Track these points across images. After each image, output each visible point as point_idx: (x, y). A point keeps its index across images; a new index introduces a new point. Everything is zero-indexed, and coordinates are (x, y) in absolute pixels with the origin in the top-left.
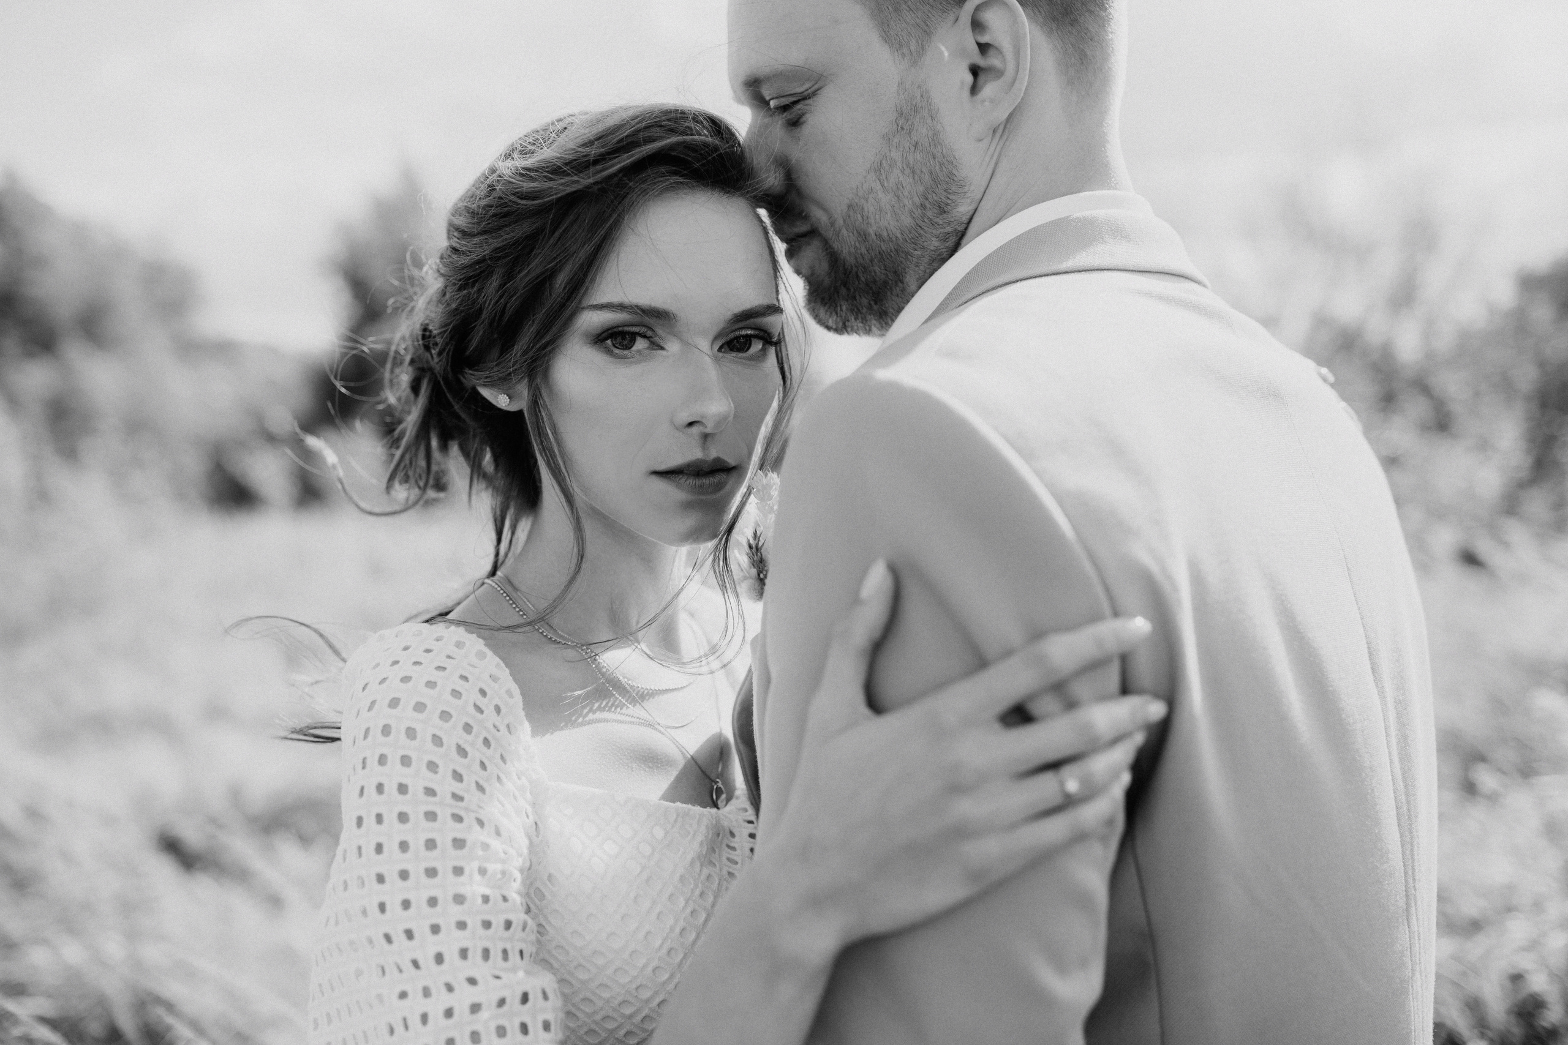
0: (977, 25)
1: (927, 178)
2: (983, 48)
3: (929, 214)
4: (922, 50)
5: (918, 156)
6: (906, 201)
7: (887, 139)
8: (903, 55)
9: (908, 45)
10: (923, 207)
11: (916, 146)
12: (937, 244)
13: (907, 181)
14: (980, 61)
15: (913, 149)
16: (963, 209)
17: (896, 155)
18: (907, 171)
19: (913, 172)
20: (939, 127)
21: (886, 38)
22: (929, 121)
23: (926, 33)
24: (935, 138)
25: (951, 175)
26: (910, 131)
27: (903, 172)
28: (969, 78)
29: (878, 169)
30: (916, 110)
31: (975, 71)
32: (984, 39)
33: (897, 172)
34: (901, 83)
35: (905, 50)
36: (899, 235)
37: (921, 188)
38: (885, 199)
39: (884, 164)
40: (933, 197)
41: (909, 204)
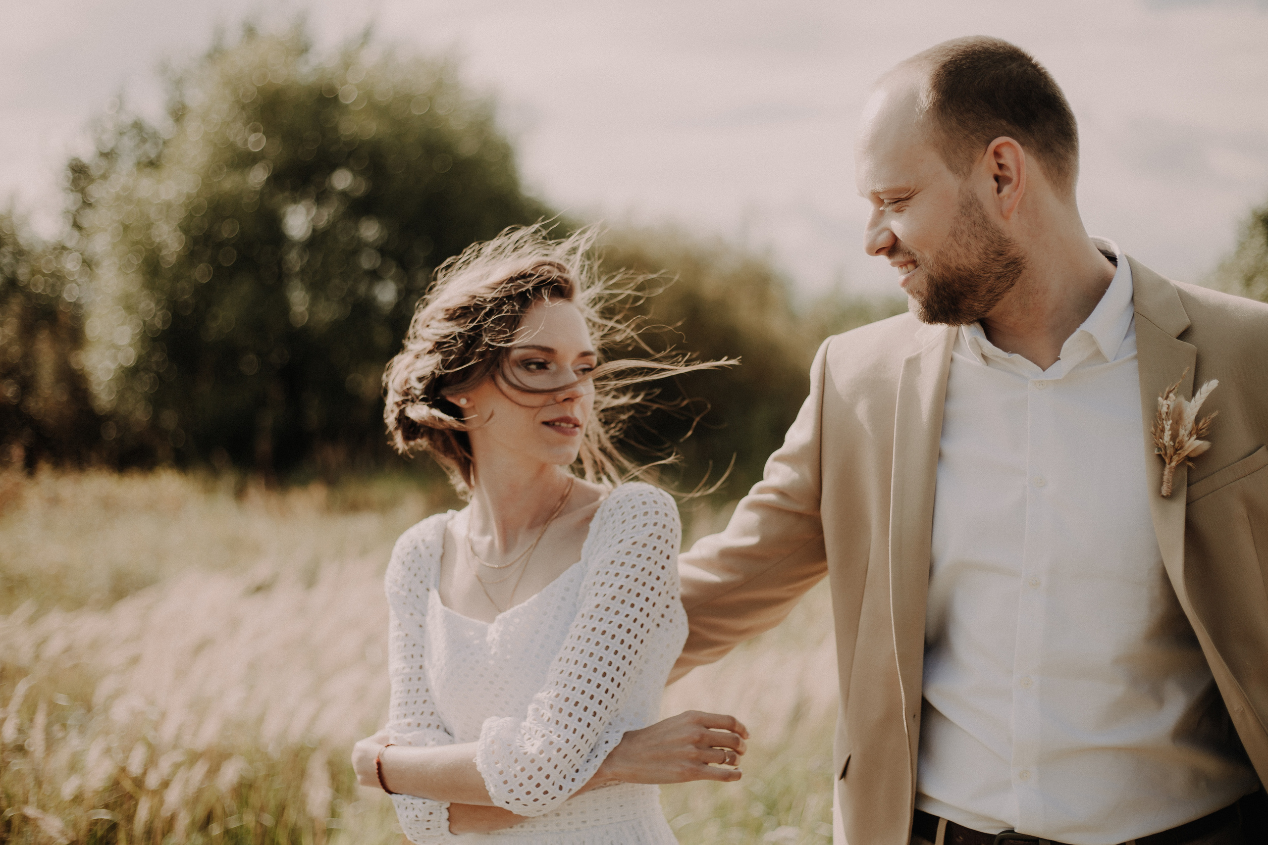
2: (1001, 166)
4: (970, 171)
5: (978, 228)
6: (973, 251)
8: (960, 175)
9: (962, 169)
13: (972, 241)
14: (999, 173)
15: (973, 225)
19: (976, 237)
20: (985, 213)
21: (951, 168)
22: (979, 210)
23: (971, 161)
27: (969, 236)
28: (995, 185)
29: (954, 234)
30: (971, 204)
31: (997, 178)
32: (1001, 162)
34: (960, 190)
35: (961, 173)
38: (961, 251)
41: (976, 253)
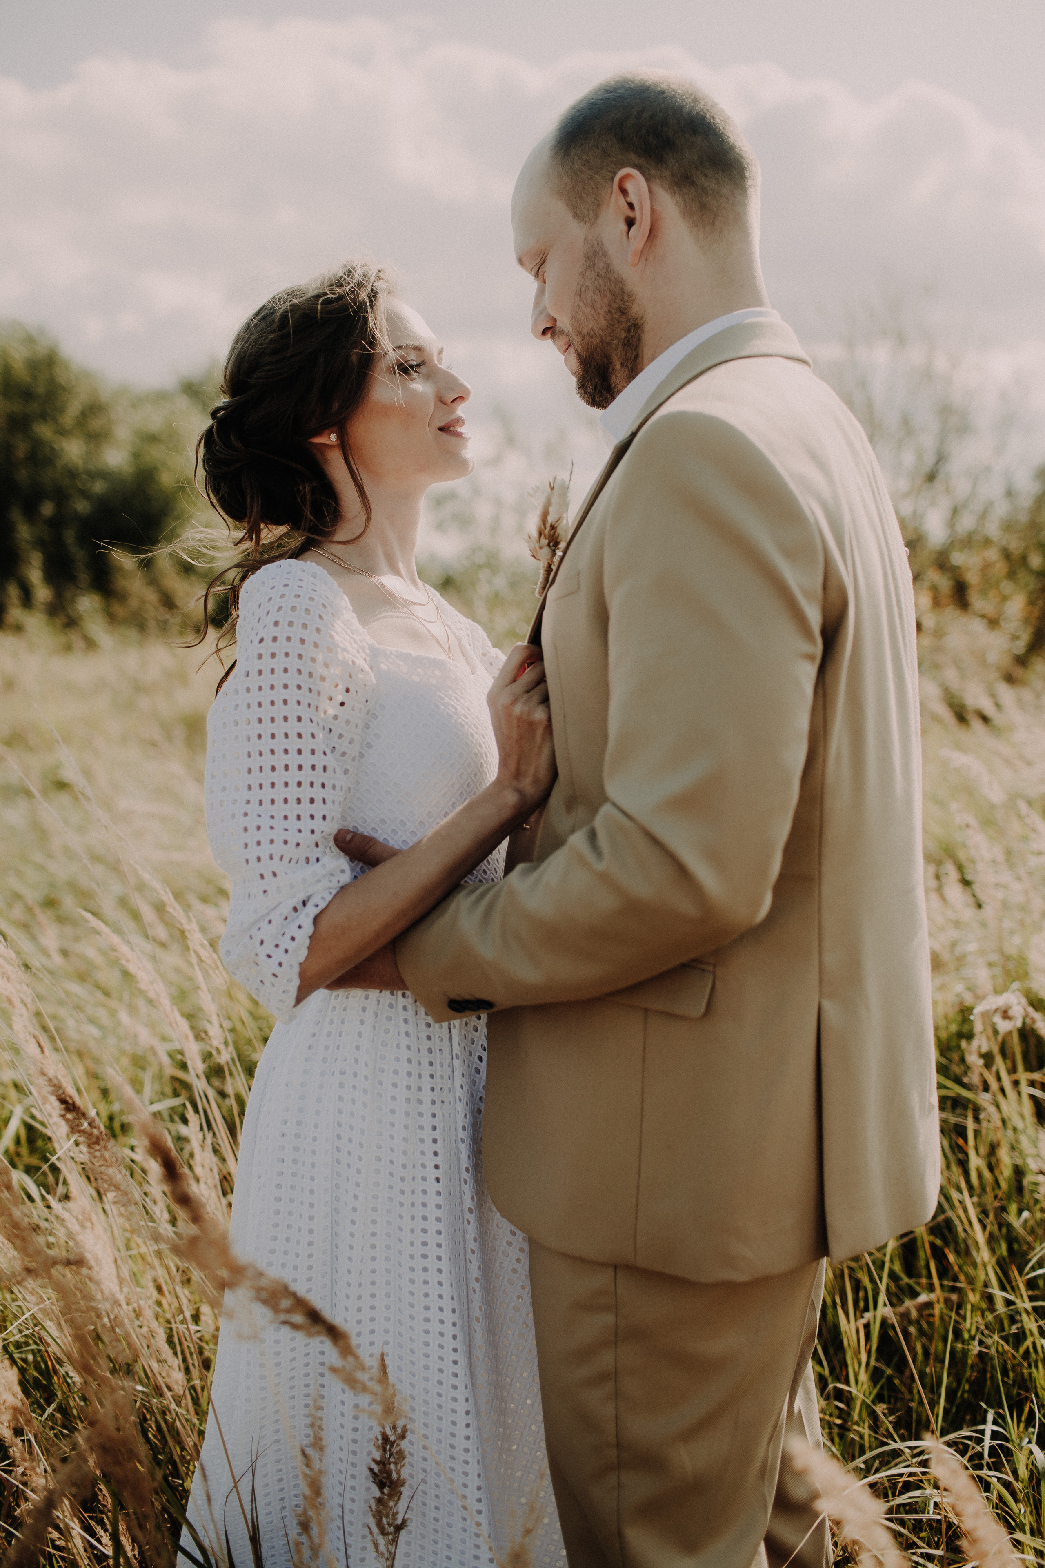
0: (623, 191)
1: (608, 294)
2: (630, 206)
3: (616, 316)
4: (596, 216)
5: (601, 281)
6: (600, 311)
7: (582, 275)
8: (586, 223)
9: (588, 215)
11: (599, 276)
13: (598, 298)
14: (630, 214)
15: (598, 278)
17: (588, 283)
18: (598, 292)
19: (600, 292)
20: (610, 261)
21: (576, 216)
22: (604, 258)
23: (598, 205)
24: (608, 267)
25: (623, 290)
26: (595, 267)
27: (595, 292)
28: (624, 227)
29: (581, 293)
30: (595, 253)
31: (628, 221)
32: (629, 200)
33: (591, 293)
34: (585, 239)
35: (587, 219)
36: (601, 332)
37: (606, 301)
39: (583, 290)
40: (614, 306)
41: (602, 312)
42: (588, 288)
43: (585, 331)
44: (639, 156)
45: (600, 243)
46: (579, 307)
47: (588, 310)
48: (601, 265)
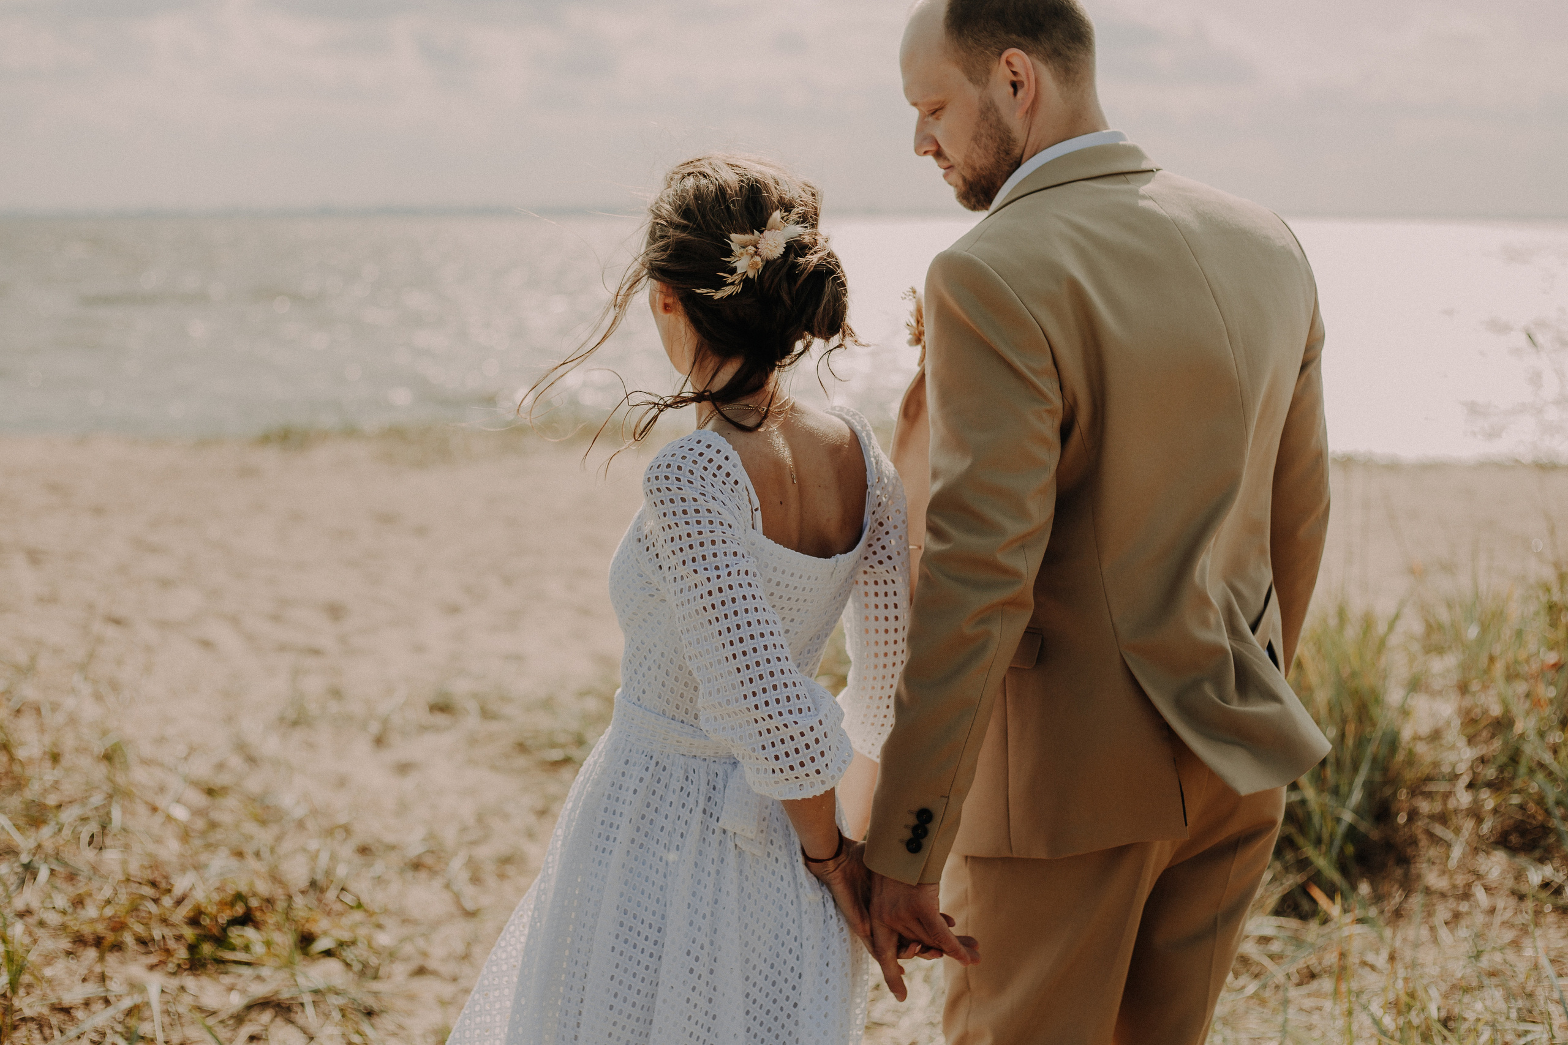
0: (1009, 63)
1: (998, 140)
3: (1002, 156)
7: (977, 123)
10: (998, 152)
11: (991, 126)
12: (1007, 168)
16: (1017, 151)
17: (983, 131)
18: (989, 138)
24: (999, 121)
25: (1009, 137)
26: (987, 120)
33: (984, 139)
36: (989, 166)
37: (996, 145)
40: (1002, 148)
42: (981, 135)
43: (977, 166)
44: (1019, 36)
45: (992, 103)
46: (973, 149)
47: (981, 152)
48: (994, 118)
